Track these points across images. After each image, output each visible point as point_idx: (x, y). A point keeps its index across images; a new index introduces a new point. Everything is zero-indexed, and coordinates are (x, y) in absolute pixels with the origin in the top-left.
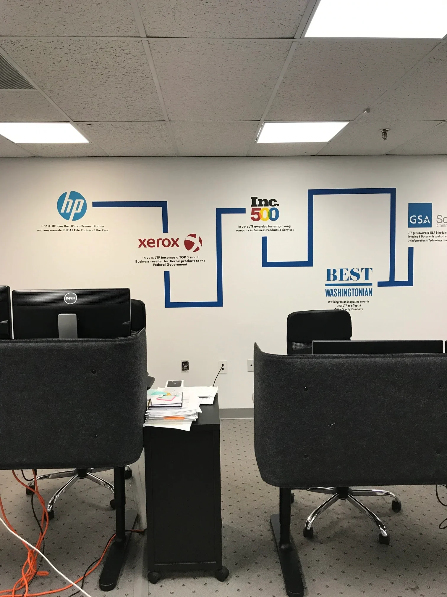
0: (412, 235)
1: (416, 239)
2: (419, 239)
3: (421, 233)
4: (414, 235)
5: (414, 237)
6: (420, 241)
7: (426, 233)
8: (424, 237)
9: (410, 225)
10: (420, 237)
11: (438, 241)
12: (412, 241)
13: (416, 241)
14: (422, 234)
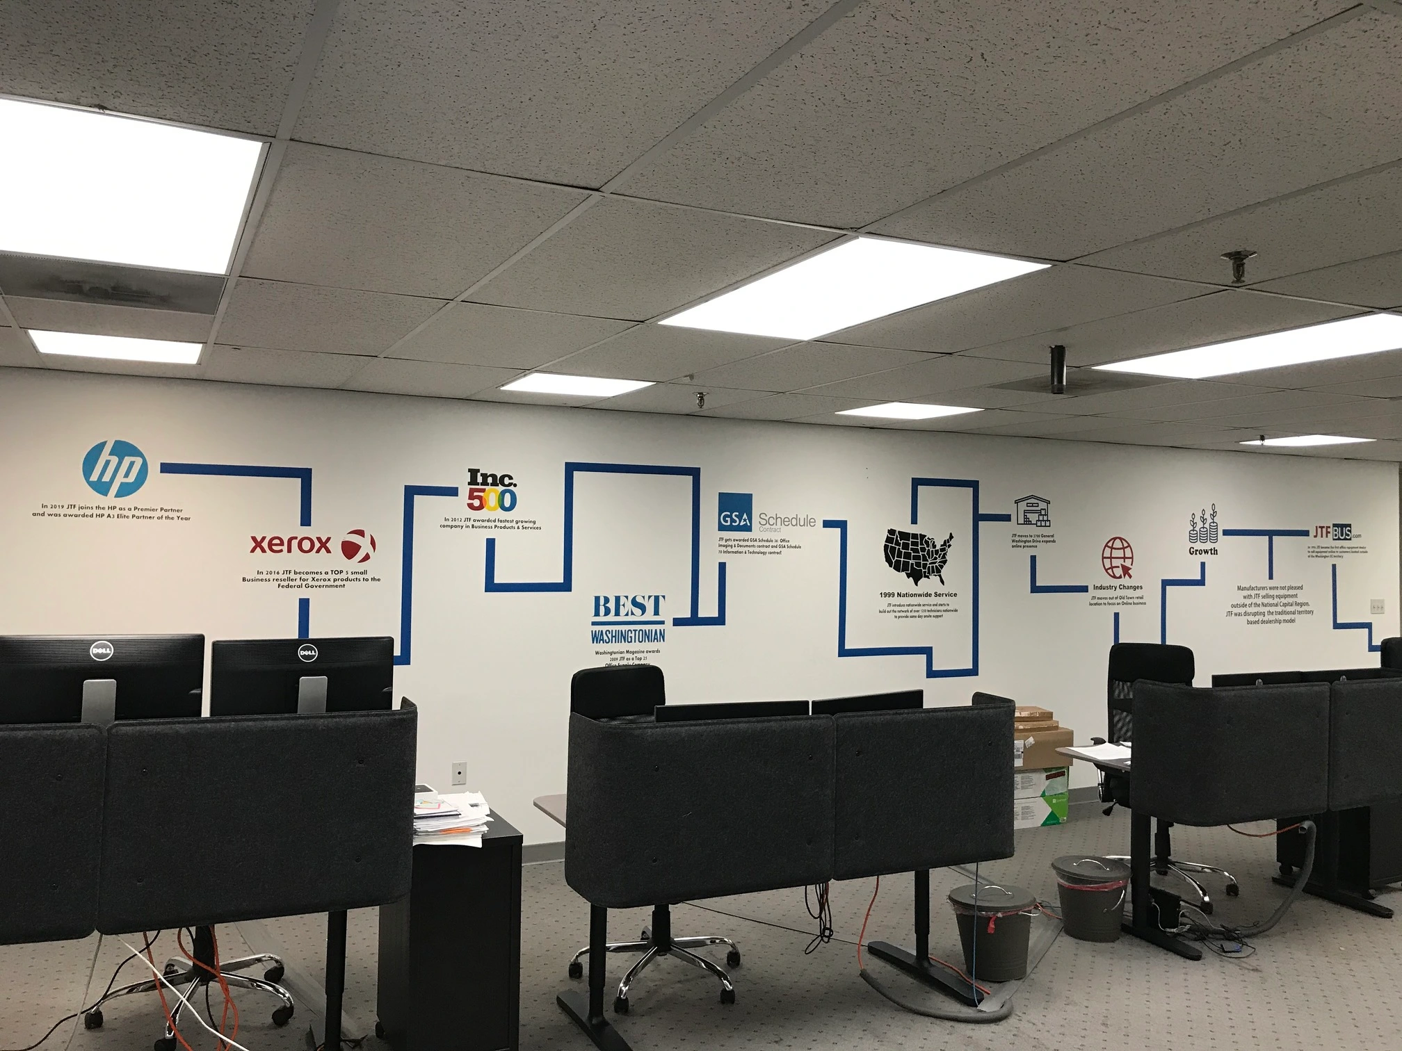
0: (723, 543)
1: (729, 549)
2: (734, 549)
3: (737, 540)
4: (725, 544)
5: (726, 546)
6: (736, 552)
7: (744, 540)
8: (741, 546)
9: (722, 528)
10: (735, 546)
11: (762, 553)
12: (724, 552)
13: (729, 552)
14: (738, 542)
